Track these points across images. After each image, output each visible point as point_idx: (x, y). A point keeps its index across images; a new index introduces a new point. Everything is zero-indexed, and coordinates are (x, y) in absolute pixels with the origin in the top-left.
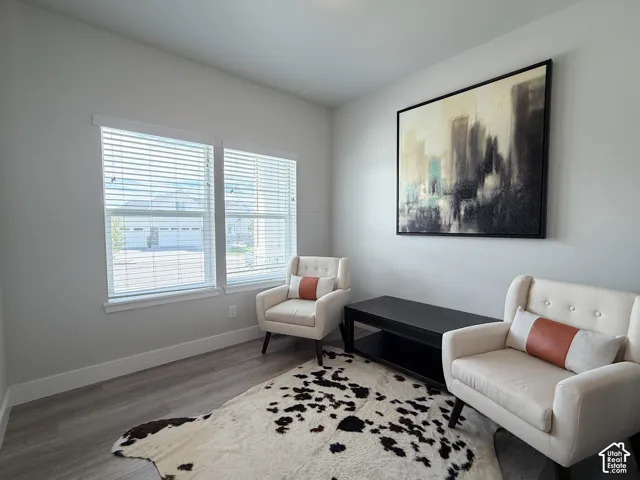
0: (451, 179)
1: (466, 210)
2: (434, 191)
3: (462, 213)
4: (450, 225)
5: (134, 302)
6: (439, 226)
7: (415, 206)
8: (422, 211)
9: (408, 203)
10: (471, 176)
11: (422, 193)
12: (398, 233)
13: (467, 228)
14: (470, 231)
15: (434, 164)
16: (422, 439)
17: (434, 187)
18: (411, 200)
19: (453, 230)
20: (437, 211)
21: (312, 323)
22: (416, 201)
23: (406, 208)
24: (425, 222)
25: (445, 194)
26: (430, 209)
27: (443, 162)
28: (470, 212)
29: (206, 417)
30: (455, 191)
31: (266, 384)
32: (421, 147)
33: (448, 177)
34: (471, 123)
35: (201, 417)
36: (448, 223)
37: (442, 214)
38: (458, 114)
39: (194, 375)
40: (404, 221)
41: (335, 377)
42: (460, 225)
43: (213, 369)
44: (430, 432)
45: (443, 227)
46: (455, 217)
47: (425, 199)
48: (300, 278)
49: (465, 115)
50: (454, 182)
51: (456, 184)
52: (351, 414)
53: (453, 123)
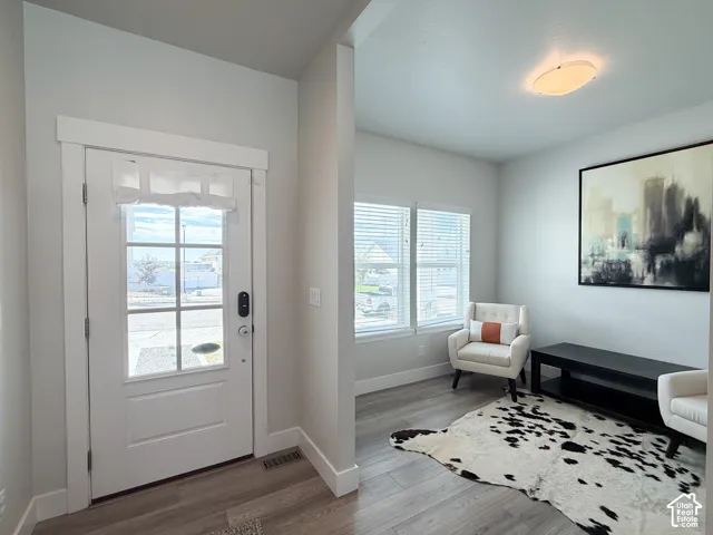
0: (644, 234)
1: (662, 264)
2: (623, 245)
3: (658, 267)
4: (643, 278)
5: (369, 337)
6: (630, 279)
7: (601, 258)
8: (610, 263)
9: (592, 255)
10: (668, 233)
11: (609, 247)
12: (580, 283)
13: (664, 282)
14: (668, 284)
15: (624, 220)
16: (644, 463)
17: (623, 242)
18: (596, 252)
19: (647, 282)
20: (628, 264)
21: (507, 363)
22: (602, 254)
23: (591, 259)
24: (614, 275)
25: (637, 248)
26: (619, 262)
27: (635, 218)
28: (667, 268)
29: (445, 431)
30: (649, 246)
31: (477, 412)
32: (608, 205)
33: (641, 233)
34: (667, 184)
35: (439, 431)
36: (640, 275)
37: (633, 267)
38: (651, 174)
39: (408, 402)
40: (587, 272)
41: (534, 410)
42: (655, 279)
43: (419, 399)
44: (650, 459)
45: (634, 280)
46: (649, 271)
47: (613, 252)
48: (481, 324)
49: (659, 176)
50: (648, 237)
51: (650, 240)
52: (568, 440)
53: (646, 184)
